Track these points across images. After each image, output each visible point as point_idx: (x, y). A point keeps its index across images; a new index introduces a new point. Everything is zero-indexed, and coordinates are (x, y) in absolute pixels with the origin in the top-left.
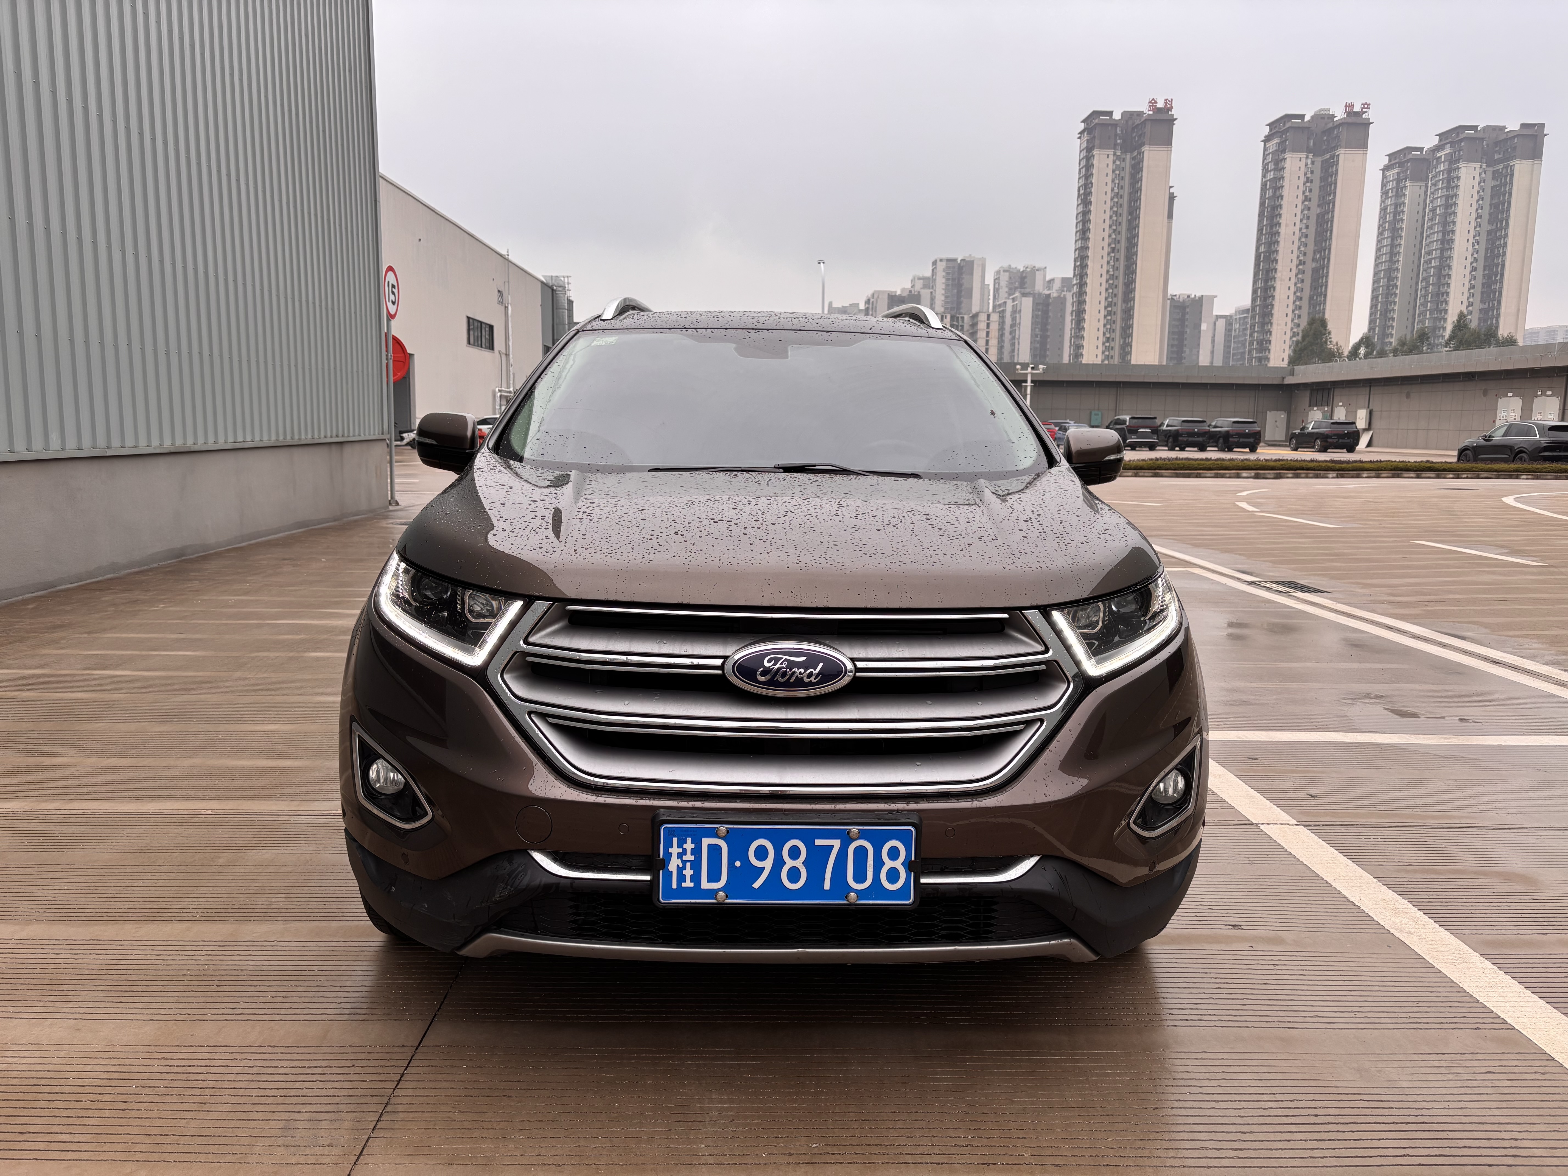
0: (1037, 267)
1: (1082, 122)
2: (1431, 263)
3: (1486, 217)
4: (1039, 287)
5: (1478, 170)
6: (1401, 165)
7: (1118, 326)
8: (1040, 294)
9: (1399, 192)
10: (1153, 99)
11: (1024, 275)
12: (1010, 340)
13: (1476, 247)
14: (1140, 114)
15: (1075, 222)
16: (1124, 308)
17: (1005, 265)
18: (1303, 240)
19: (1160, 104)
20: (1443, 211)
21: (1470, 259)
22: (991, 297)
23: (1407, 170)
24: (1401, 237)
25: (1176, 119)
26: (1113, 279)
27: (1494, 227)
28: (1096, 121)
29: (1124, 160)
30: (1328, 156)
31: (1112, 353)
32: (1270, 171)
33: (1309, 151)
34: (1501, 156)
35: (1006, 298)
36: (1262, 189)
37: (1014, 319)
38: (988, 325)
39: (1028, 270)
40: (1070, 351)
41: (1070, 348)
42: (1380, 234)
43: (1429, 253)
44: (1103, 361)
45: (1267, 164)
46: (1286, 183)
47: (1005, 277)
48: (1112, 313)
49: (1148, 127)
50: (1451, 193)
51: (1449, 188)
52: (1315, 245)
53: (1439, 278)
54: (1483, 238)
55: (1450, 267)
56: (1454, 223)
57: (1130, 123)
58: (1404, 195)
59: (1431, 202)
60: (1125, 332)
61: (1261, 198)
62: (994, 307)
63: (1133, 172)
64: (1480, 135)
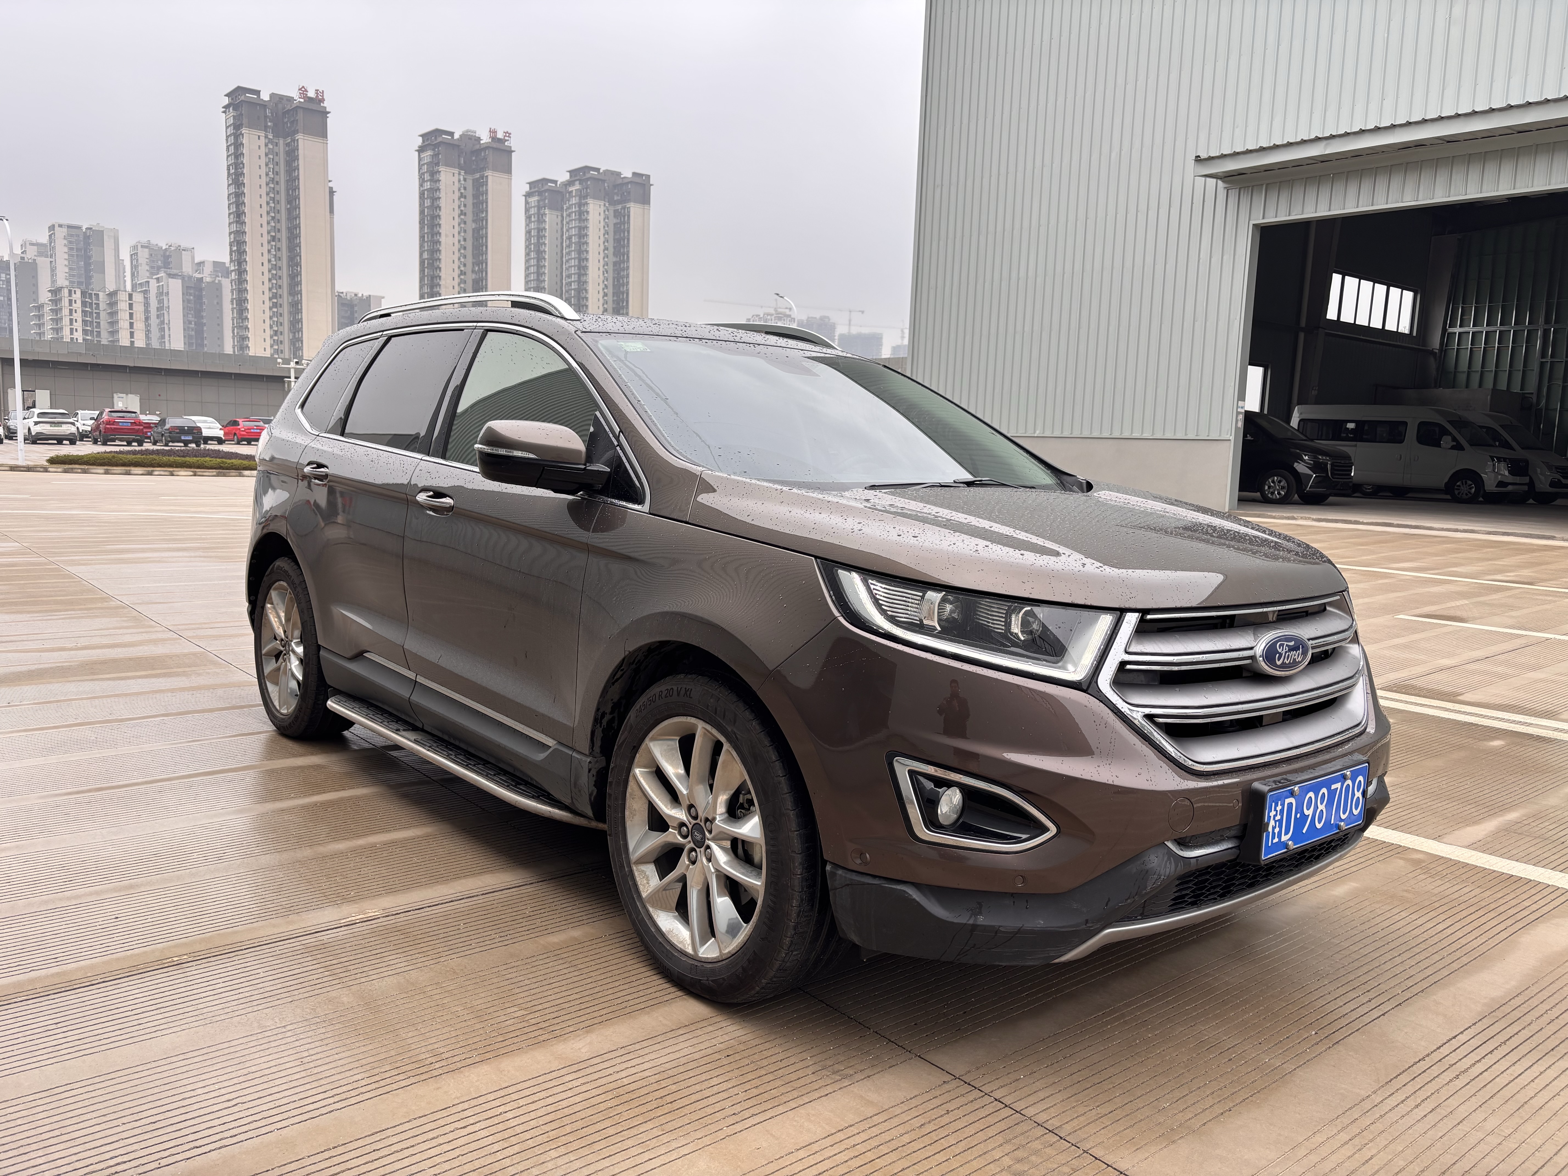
0: (183, 245)
1: (226, 96)
2: (571, 285)
3: (611, 250)
4: (187, 269)
5: (602, 208)
6: (540, 193)
7: (286, 319)
8: (190, 277)
9: (540, 219)
10: (303, 87)
11: (168, 254)
12: (158, 325)
13: (606, 275)
14: (290, 99)
15: (227, 203)
16: (290, 301)
17: (144, 240)
18: (462, 251)
19: (311, 94)
20: (577, 240)
21: (602, 286)
22: (128, 274)
23: (545, 199)
24: (545, 259)
25: (329, 113)
26: (276, 270)
27: (618, 260)
28: (242, 98)
29: (277, 145)
30: (477, 175)
31: (281, 347)
32: (427, 181)
33: (460, 168)
34: (619, 198)
35: (148, 277)
36: (420, 198)
37: (160, 301)
38: (131, 306)
39: (173, 248)
40: (234, 342)
41: (234, 339)
42: (527, 254)
43: (569, 276)
44: (272, 355)
45: (423, 174)
46: (442, 195)
47: (144, 255)
48: (278, 305)
49: (300, 115)
50: (583, 225)
51: (580, 220)
52: (474, 258)
53: (579, 300)
54: (610, 268)
55: (586, 291)
56: (587, 252)
57: (280, 106)
58: (545, 221)
59: (567, 231)
60: (294, 326)
61: (420, 207)
62: (134, 286)
63: (288, 159)
64: (602, 177)
